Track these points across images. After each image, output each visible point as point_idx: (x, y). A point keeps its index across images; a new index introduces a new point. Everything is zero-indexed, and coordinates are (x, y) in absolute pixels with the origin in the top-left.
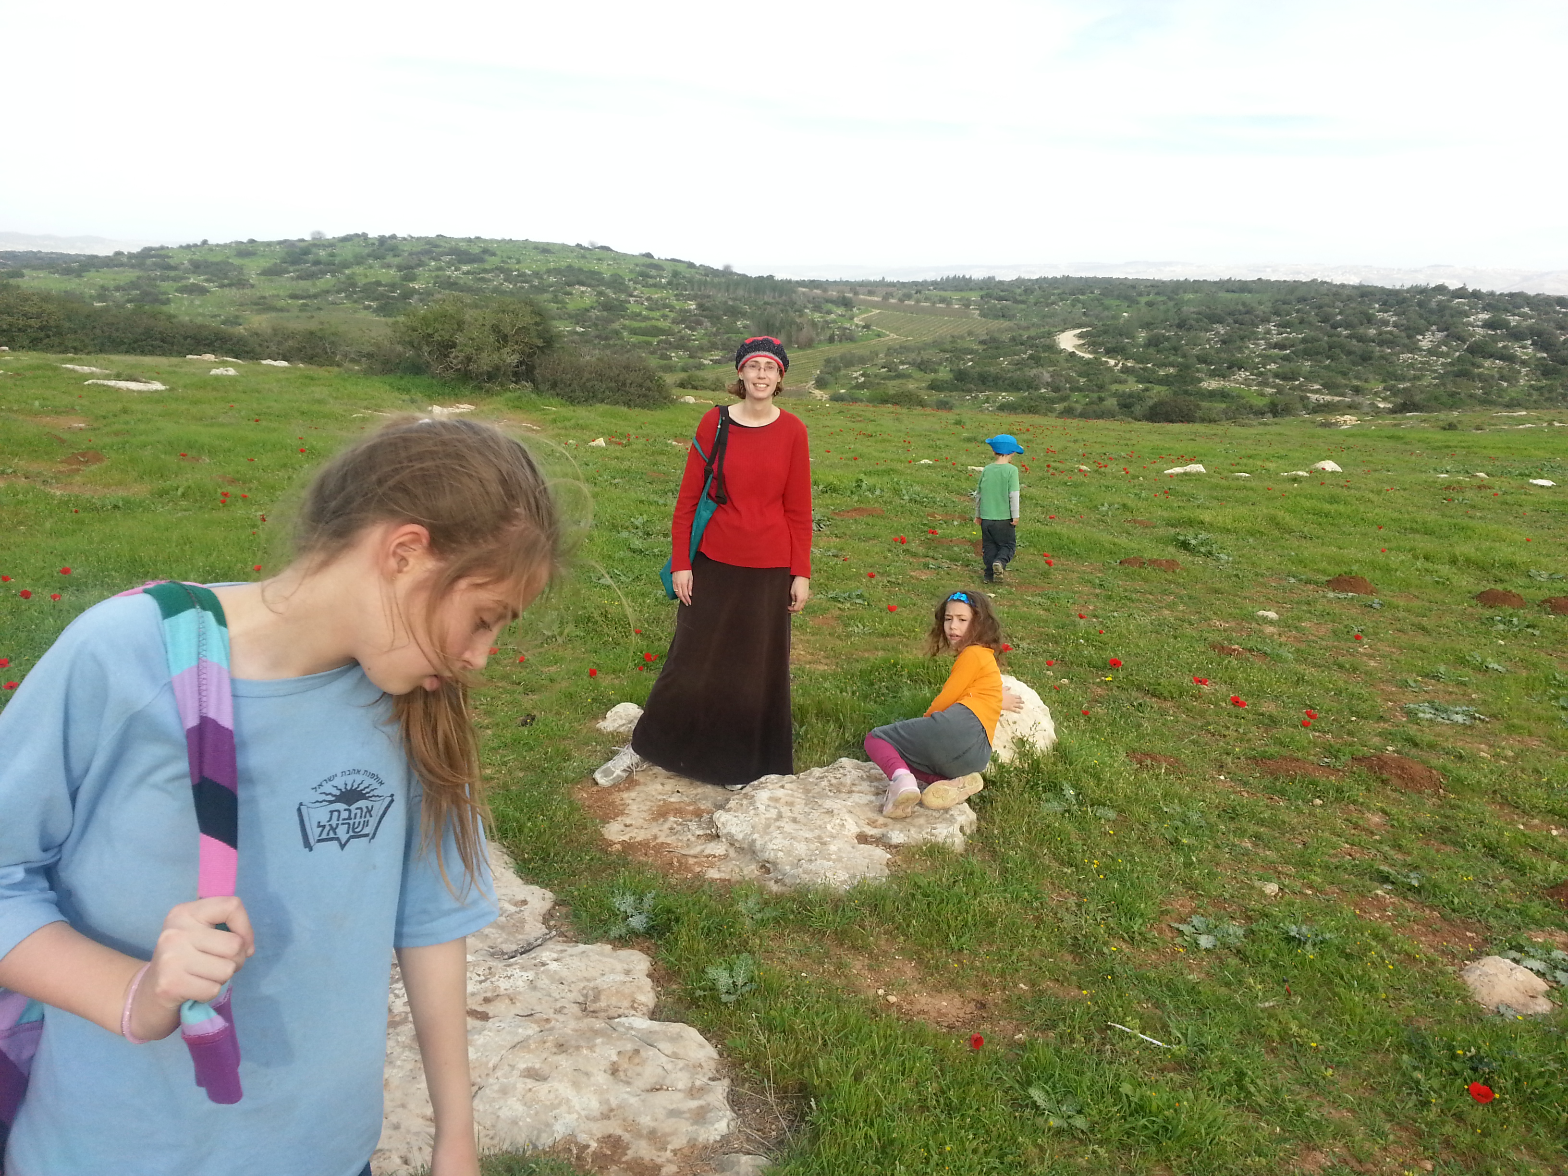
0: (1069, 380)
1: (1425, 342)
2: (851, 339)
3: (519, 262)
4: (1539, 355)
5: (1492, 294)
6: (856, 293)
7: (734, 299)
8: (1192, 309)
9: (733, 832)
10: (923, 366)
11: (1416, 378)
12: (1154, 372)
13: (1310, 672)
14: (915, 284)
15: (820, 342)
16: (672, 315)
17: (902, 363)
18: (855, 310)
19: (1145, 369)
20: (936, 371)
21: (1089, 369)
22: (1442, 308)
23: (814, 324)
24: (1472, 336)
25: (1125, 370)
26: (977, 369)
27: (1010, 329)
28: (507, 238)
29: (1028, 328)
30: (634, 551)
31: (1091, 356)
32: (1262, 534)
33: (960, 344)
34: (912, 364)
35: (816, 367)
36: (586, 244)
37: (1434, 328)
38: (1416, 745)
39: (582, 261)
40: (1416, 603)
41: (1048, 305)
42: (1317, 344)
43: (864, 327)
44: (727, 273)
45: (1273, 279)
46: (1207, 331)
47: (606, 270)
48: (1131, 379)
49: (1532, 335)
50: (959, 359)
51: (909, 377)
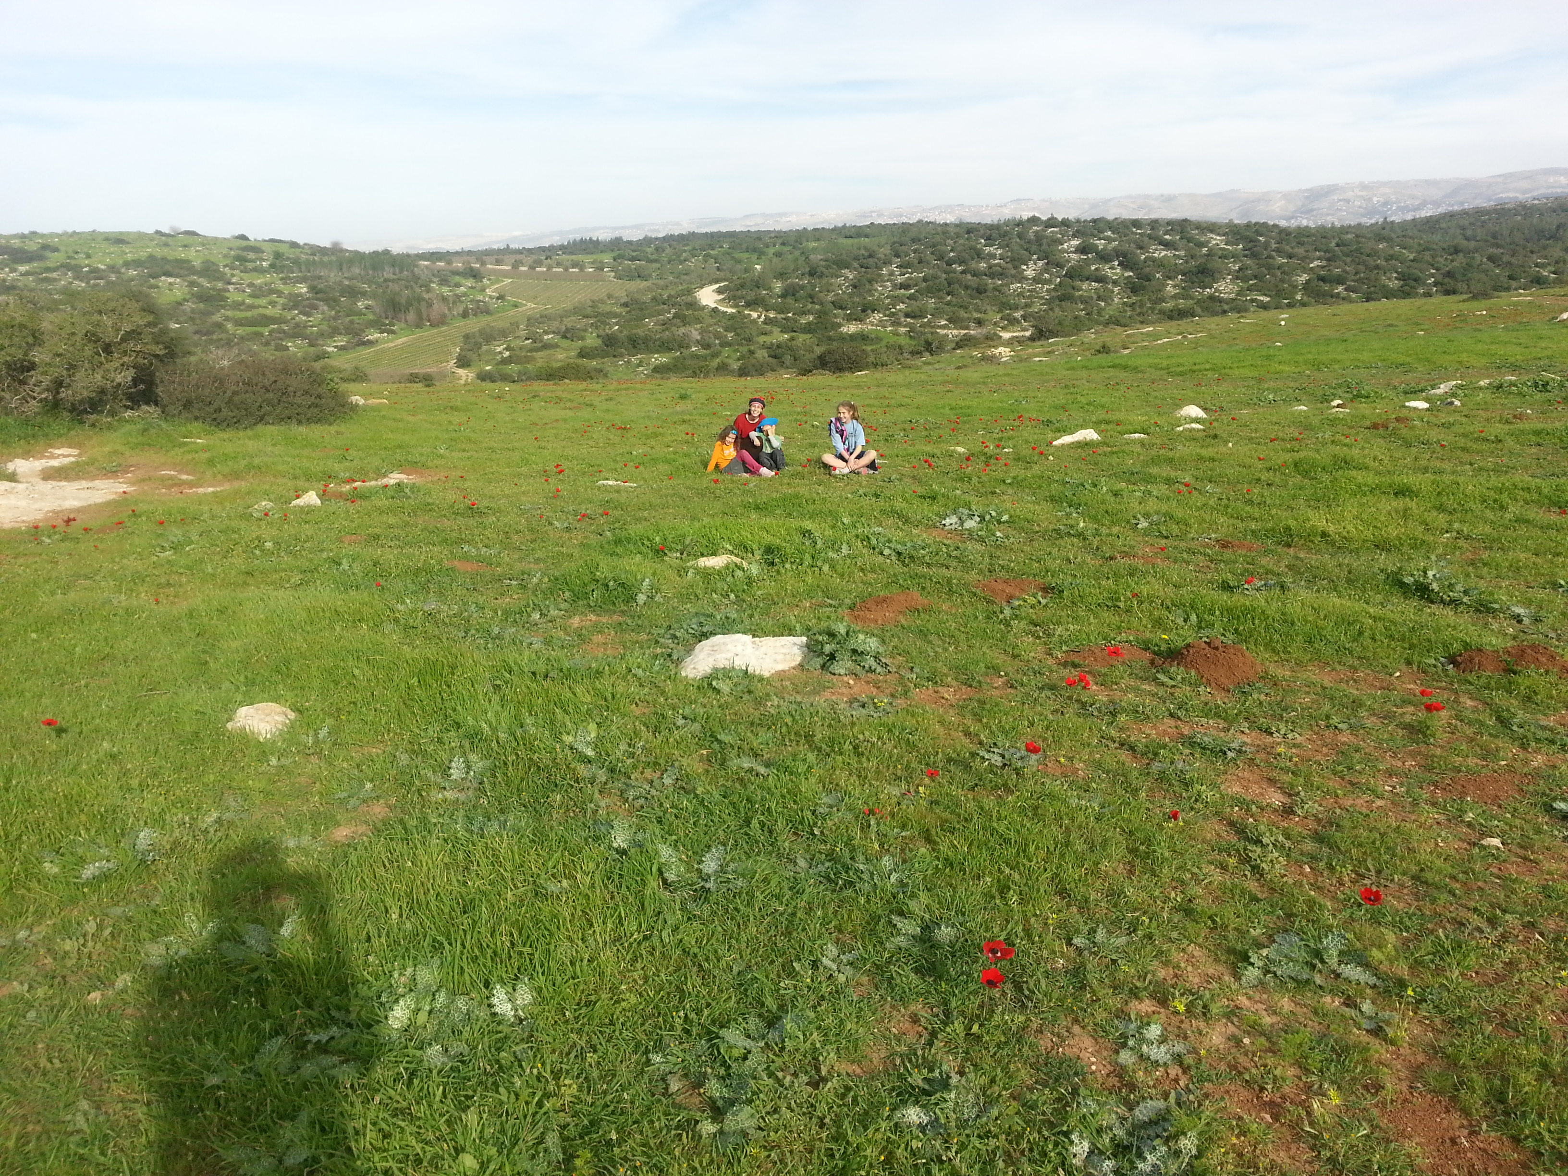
0: (717, 336)
1: (1030, 271)
2: (487, 312)
3: (88, 256)
4: (1126, 274)
5: (1078, 221)
6: (483, 264)
7: (350, 279)
8: (820, 257)
10: (568, 334)
11: (1027, 306)
12: (795, 321)
14: (542, 249)
15: (454, 317)
16: (282, 301)
17: (546, 333)
18: (485, 280)
19: (787, 319)
20: (582, 338)
21: (735, 323)
22: (1039, 237)
23: (444, 299)
24: (1068, 261)
25: (769, 321)
26: (625, 332)
27: (649, 289)
28: (70, 230)
29: (666, 287)
31: (734, 311)
33: (602, 308)
34: (557, 333)
35: (454, 345)
36: (166, 230)
37: (1035, 257)
39: (164, 249)
41: (681, 262)
42: (937, 281)
43: (498, 298)
44: (336, 250)
45: (883, 222)
46: (837, 277)
47: (195, 257)
48: (776, 330)
49: (1118, 256)
50: (605, 323)
51: (556, 346)
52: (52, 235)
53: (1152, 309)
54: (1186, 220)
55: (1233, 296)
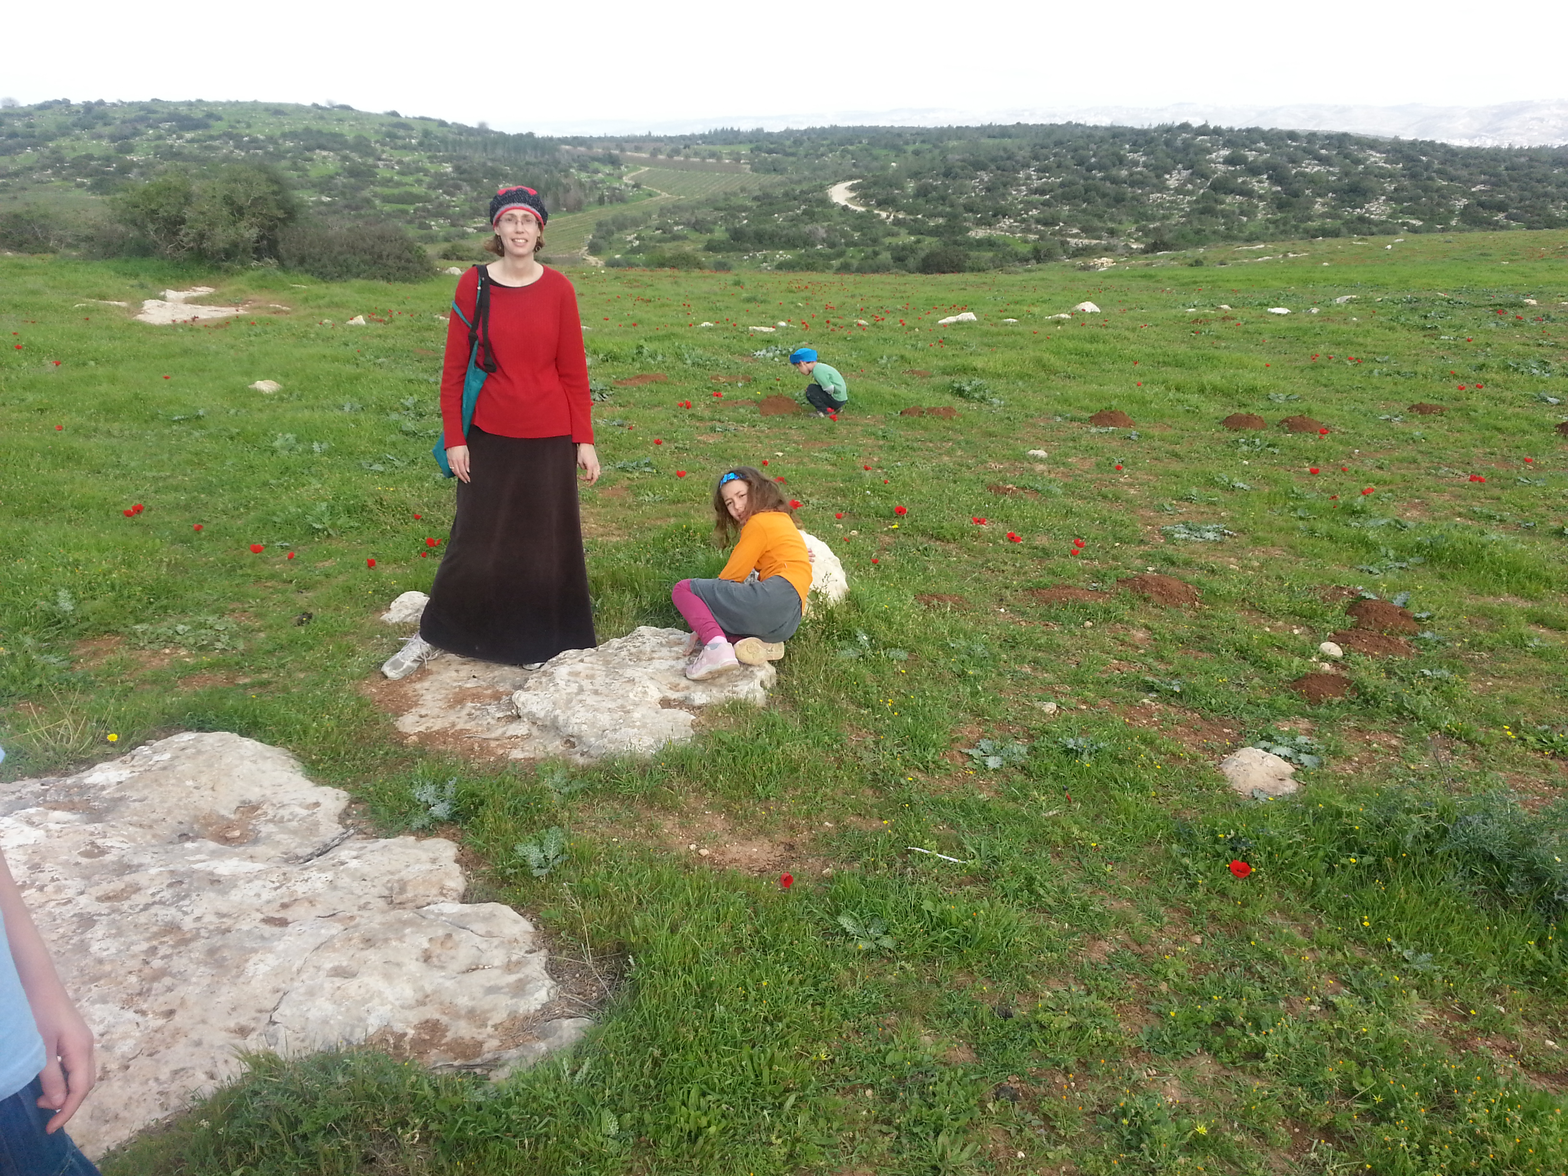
0: (844, 234)
1: (1172, 181)
2: (622, 199)
3: (249, 126)
4: (1274, 189)
5: (1231, 130)
6: (623, 150)
7: (493, 160)
8: (957, 157)
9: (534, 710)
10: (698, 226)
11: (1165, 217)
12: (924, 223)
13: (1077, 504)
14: (683, 138)
15: (590, 204)
16: (427, 179)
17: (677, 224)
18: (623, 168)
19: (915, 221)
20: (711, 231)
21: (863, 222)
22: (1187, 146)
23: (581, 185)
24: (1215, 172)
25: (897, 222)
26: (753, 227)
27: (782, 184)
28: (233, 100)
29: (799, 182)
30: (407, 434)
31: (863, 209)
32: (1030, 376)
33: (735, 201)
34: (687, 224)
35: (588, 232)
36: (323, 103)
37: (1180, 166)
38: (1173, 563)
39: (321, 123)
40: (1169, 432)
41: (818, 157)
42: (1073, 188)
43: (634, 187)
44: (482, 131)
45: (1031, 123)
46: (972, 178)
47: (348, 132)
48: (903, 231)
49: (1268, 169)
50: (734, 217)
51: (685, 238)
52: (217, 104)
53: (1296, 228)
54: (1345, 135)
55: (1384, 218)
